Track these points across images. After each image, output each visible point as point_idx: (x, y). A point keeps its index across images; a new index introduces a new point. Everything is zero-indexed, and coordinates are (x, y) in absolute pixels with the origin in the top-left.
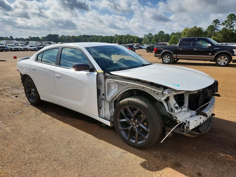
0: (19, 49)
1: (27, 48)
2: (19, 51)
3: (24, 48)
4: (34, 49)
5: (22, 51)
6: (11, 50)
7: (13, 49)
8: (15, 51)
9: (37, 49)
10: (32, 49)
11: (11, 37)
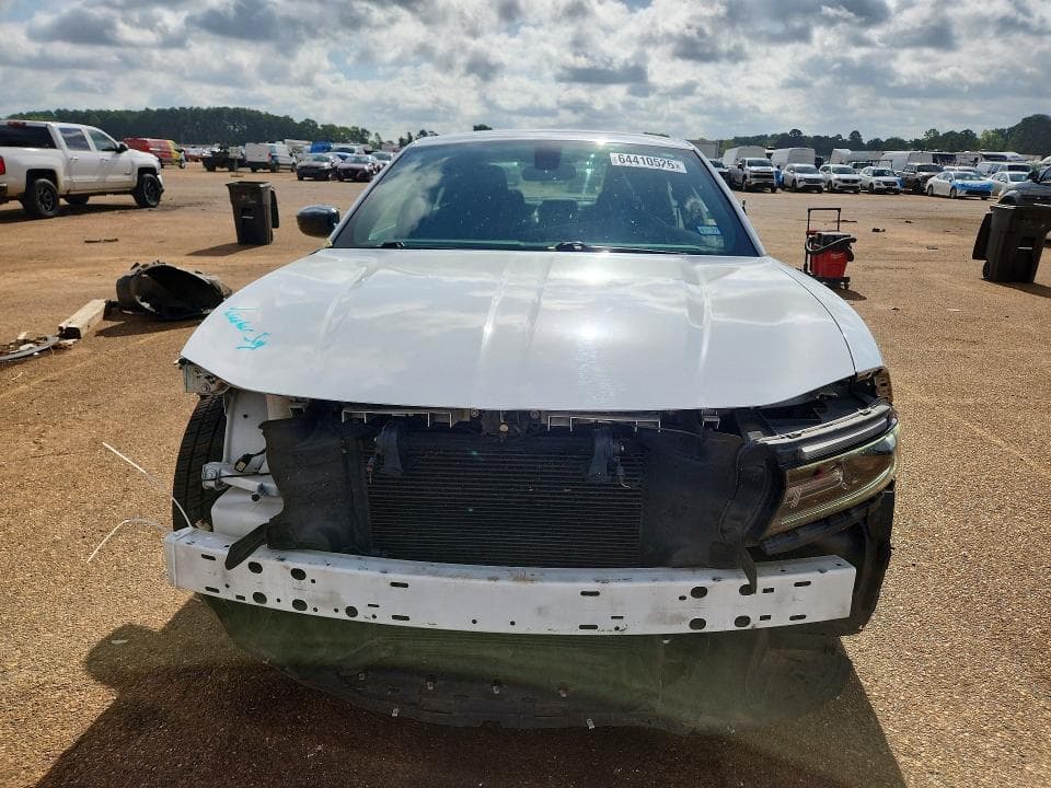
0: (822, 185)
1: (855, 181)
2: (820, 191)
3: (845, 181)
4: (883, 186)
5: (833, 191)
6: (793, 187)
7: (800, 185)
8: (806, 190)
9: (898, 187)
10: (875, 187)
11: (855, 135)
